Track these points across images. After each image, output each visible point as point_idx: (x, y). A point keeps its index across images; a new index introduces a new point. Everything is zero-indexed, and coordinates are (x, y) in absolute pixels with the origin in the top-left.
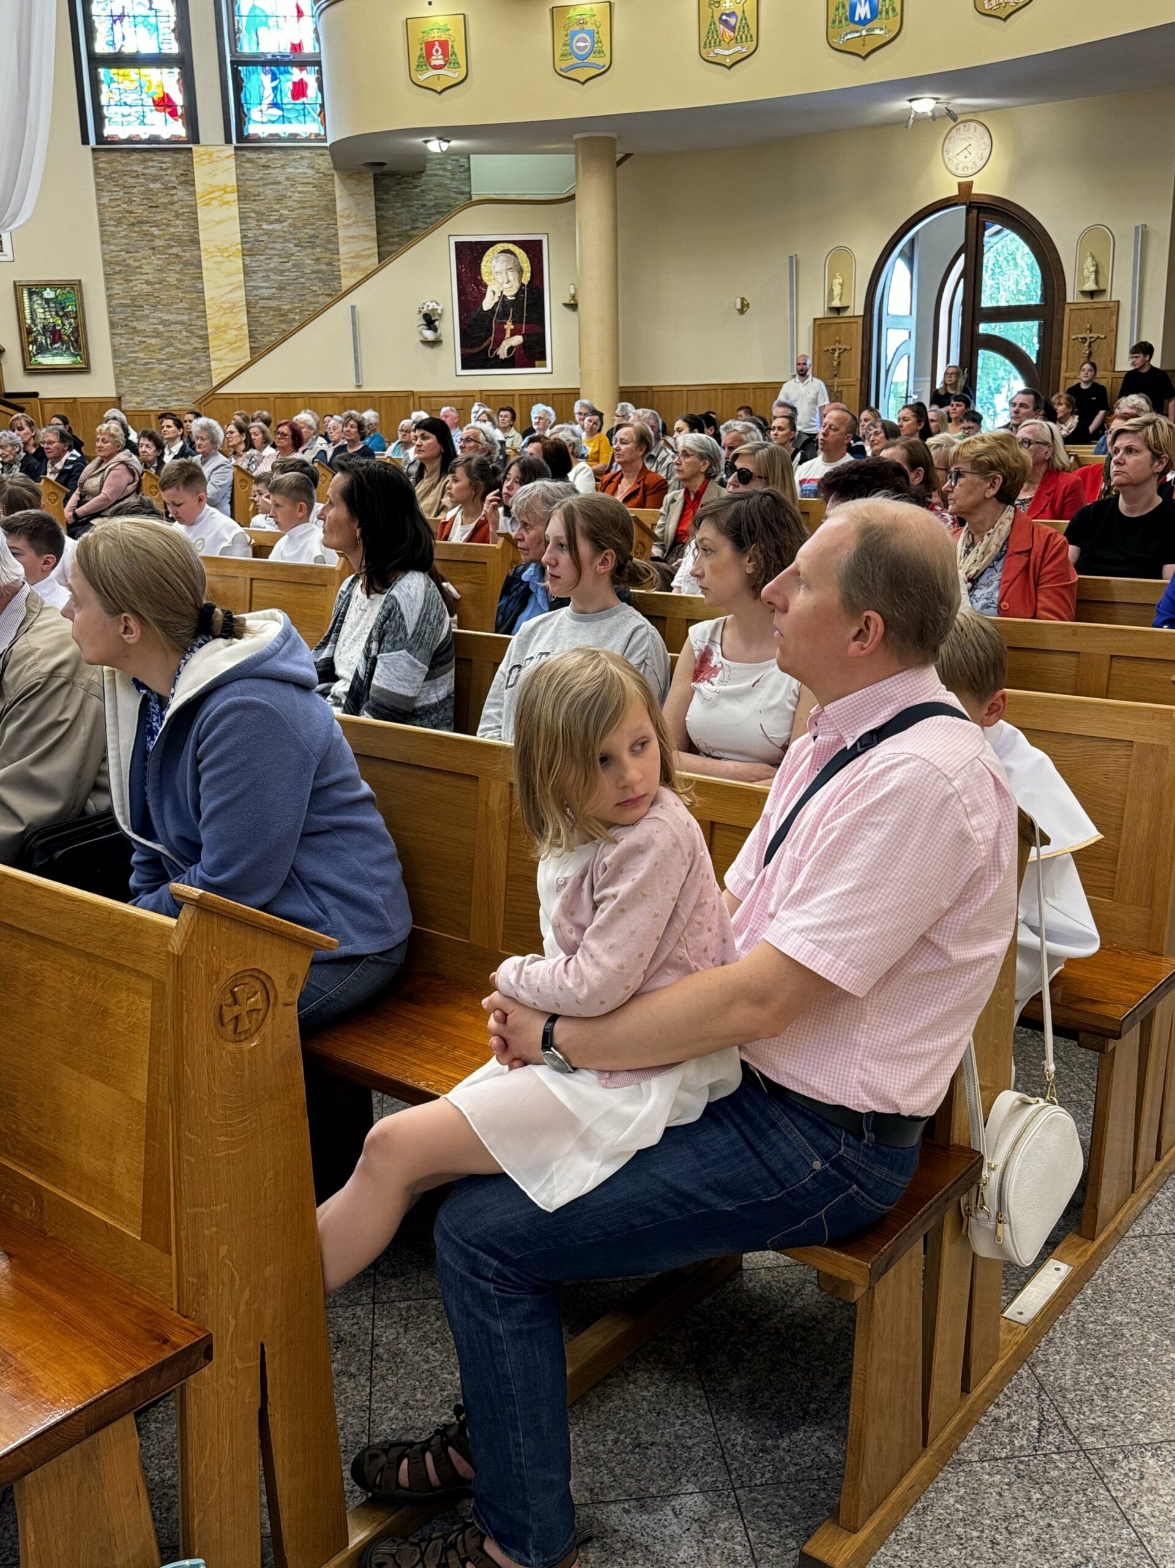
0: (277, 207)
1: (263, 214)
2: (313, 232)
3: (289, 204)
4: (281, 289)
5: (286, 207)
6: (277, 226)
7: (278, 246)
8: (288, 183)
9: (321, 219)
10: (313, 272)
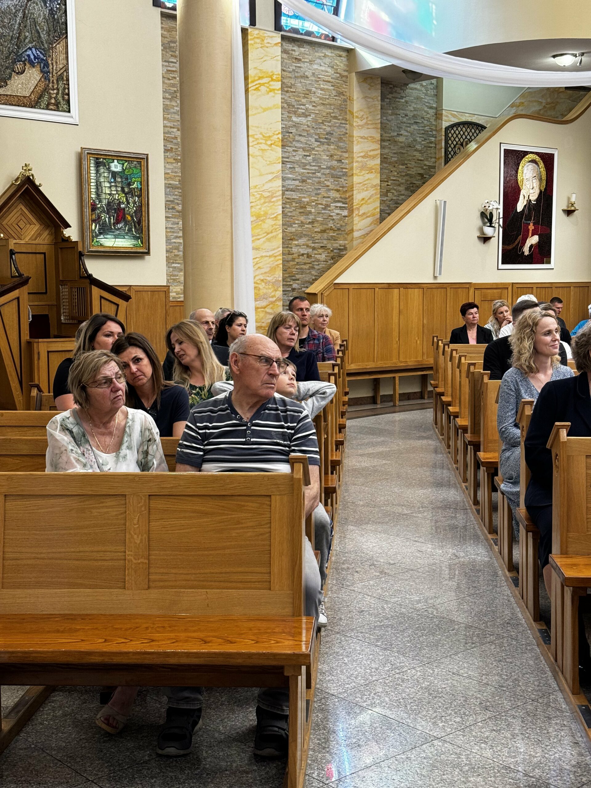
0: (304, 101)
1: (293, 106)
2: (328, 129)
3: (313, 99)
4: (303, 181)
5: (311, 102)
6: (303, 120)
7: (303, 139)
8: (314, 79)
9: (335, 118)
10: (328, 168)
